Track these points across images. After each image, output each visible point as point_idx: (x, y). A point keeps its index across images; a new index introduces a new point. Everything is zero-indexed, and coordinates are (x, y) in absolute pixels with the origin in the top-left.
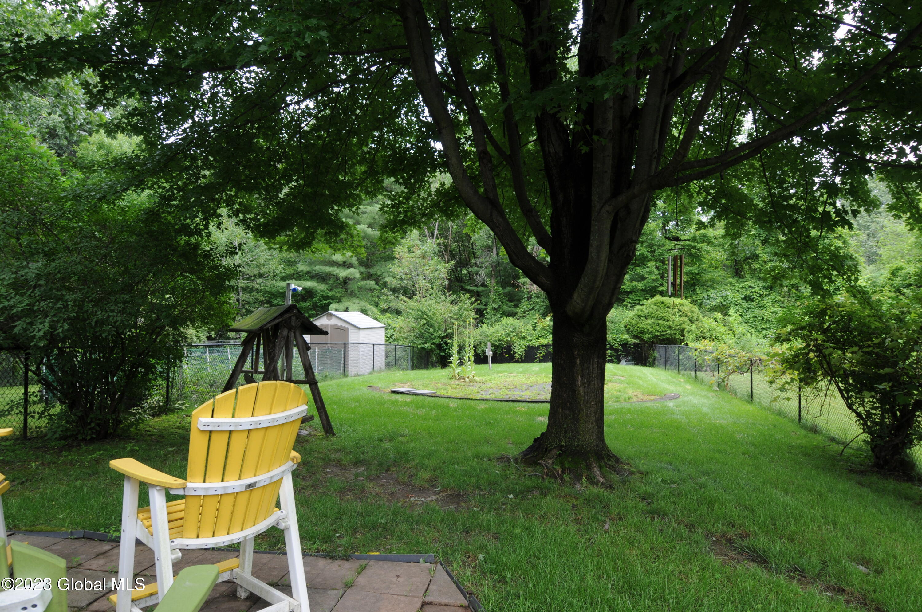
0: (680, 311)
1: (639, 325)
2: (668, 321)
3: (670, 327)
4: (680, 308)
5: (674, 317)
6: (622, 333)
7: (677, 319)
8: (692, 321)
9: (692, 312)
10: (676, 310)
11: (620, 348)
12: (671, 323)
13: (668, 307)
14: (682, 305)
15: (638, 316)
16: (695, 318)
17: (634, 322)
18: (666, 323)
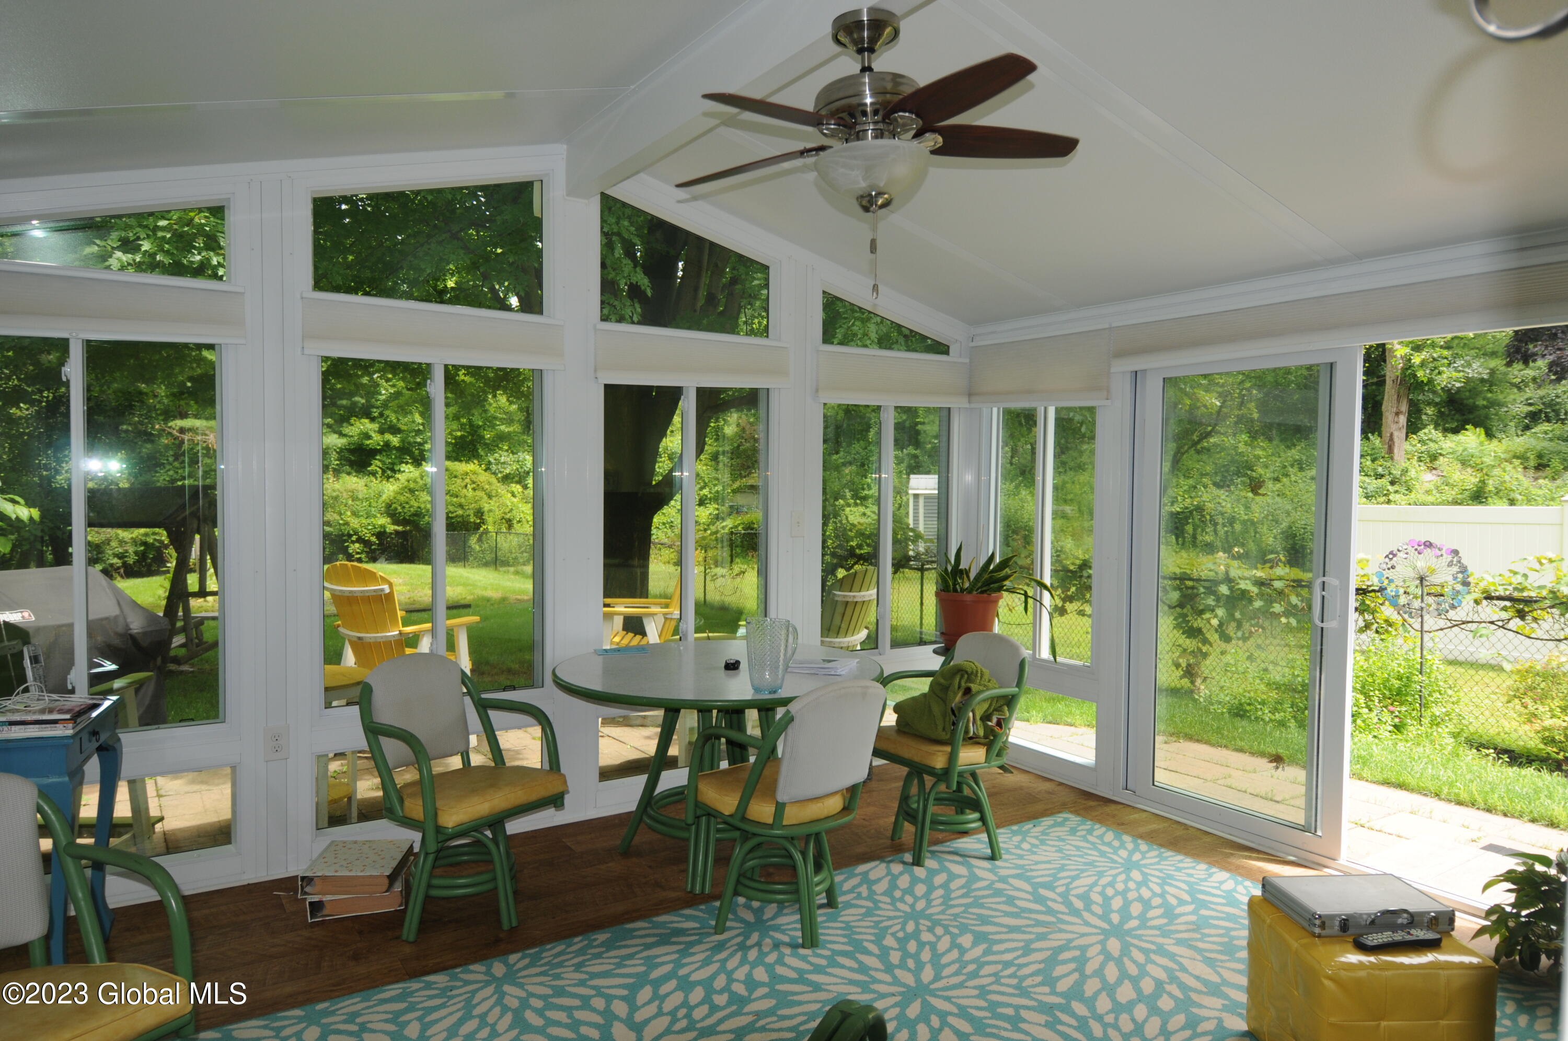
0: (474, 483)
1: (412, 503)
2: (457, 497)
3: (461, 506)
4: (473, 477)
5: (465, 490)
6: (375, 516)
7: (470, 493)
8: (490, 497)
9: (490, 483)
10: (468, 480)
11: (373, 539)
12: (463, 500)
13: (456, 477)
14: (475, 473)
15: (410, 490)
16: (494, 493)
17: (402, 498)
18: (455, 499)
